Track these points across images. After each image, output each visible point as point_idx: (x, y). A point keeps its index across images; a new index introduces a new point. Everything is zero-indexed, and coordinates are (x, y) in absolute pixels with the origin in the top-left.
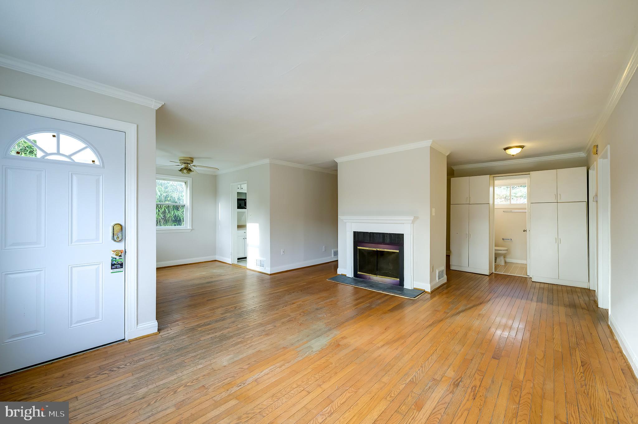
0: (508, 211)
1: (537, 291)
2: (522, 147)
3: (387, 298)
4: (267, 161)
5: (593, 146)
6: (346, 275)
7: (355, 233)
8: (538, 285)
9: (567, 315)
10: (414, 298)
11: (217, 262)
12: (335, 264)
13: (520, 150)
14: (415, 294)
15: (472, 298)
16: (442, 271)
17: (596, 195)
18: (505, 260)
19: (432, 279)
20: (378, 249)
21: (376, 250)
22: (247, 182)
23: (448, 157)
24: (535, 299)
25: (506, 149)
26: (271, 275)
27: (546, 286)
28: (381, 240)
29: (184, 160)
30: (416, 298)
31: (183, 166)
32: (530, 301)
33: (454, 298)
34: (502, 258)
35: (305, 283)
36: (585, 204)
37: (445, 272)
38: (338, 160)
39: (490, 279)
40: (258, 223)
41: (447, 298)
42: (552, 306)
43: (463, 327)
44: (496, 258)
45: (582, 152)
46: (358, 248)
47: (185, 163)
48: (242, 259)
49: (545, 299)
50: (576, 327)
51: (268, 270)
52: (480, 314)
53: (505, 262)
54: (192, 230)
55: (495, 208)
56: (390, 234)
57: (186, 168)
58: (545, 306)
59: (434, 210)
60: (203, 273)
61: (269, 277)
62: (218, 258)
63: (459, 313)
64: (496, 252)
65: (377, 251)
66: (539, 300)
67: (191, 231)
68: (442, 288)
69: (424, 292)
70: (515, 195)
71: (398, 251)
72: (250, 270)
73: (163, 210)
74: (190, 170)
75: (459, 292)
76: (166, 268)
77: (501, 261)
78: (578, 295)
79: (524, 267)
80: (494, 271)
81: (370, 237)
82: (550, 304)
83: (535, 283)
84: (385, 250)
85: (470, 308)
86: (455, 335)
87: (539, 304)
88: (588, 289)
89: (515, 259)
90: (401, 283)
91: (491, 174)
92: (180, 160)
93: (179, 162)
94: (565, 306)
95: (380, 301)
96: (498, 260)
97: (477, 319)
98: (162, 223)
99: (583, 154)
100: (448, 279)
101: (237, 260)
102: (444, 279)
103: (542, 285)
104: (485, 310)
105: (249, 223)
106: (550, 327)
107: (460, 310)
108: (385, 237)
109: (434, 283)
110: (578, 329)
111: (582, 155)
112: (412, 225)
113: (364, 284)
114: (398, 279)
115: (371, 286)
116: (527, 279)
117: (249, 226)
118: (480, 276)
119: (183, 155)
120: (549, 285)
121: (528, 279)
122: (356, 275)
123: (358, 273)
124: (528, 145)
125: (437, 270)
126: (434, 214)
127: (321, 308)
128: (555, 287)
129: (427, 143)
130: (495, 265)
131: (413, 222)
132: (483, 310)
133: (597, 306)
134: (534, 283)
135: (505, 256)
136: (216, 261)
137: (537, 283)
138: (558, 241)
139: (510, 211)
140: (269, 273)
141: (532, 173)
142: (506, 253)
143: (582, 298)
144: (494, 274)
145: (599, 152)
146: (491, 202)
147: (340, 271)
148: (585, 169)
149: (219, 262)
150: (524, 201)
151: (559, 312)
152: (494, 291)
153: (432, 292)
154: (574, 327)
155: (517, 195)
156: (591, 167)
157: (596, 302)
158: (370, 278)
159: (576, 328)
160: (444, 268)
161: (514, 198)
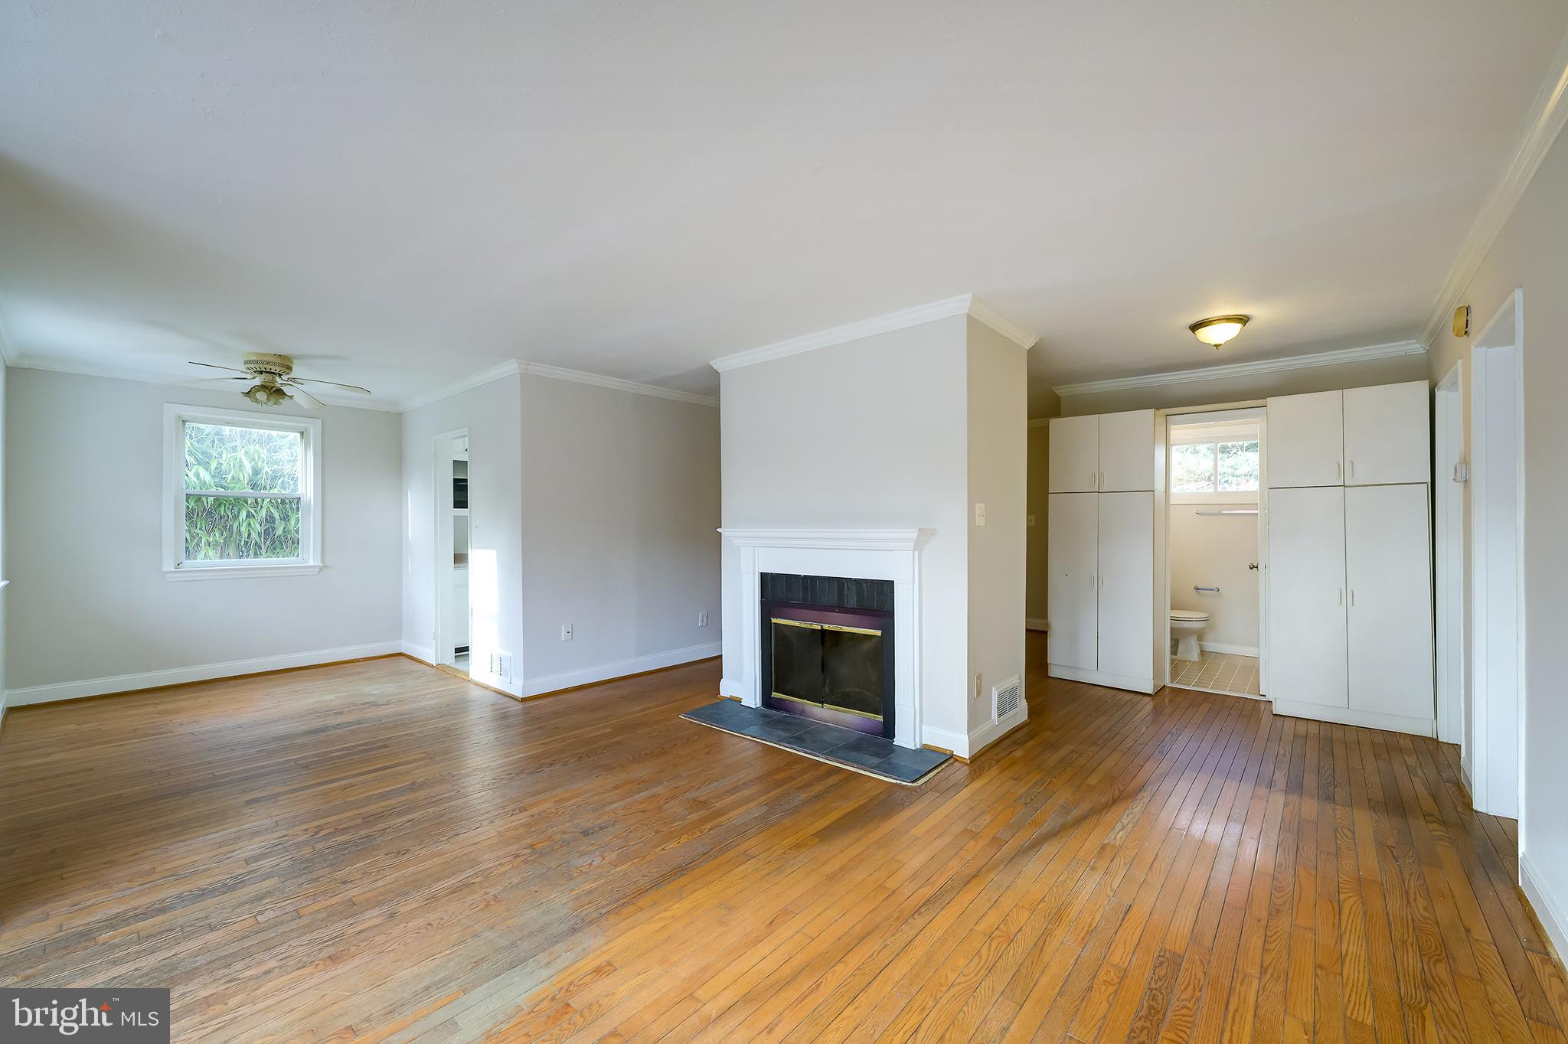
0: (1209, 511)
1: (1288, 748)
2: (1243, 320)
3: (831, 781)
4: (510, 368)
5: (1452, 312)
6: (739, 701)
7: (765, 578)
8: (1289, 725)
9: (1381, 846)
10: (913, 782)
11: (403, 660)
12: (711, 669)
13: (1235, 329)
14: (917, 767)
15: (1093, 780)
16: (1013, 691)
17: (1466, 461)
18: (1200, 645)
19: (974, 719)
20: (826, 627)
21: (819, 628)
22: (467, 429)
23: (1033, 354)
24: (1280, 778)
25: (1195, 327)
26: (524, 700)
27: (1313, 729)
28: (833, 600)
29: (256, 362)
30: (920, 782)
31: (258, 381)
32: (1266, 787)
33: (1034, 781)
34: (1193, 642)
35: (608, 730)
36: (1424, 491)
37: (1022, 691)
38: (720, 364)
39: (1154, 707)
40: (493, 549)
41: (1016, 779)
42: (1332, 805)
43: (1042, 905)
44: (1177, 641)
45: (1414, 341)
46: (774, 620)
47: (261, 372)
48: (462, 651)
49: (1310, 781)
50: (1415, 899)
51: (518, 689)
52: (1104, 847)
53: (1203, 652)
54: (321, 569)
55: (1172, 502)
56: (859, 582)
57: (263, 387)
58: (1310, 807)
59: (980, 508)
60: (328, 697)
61: (520, 706)
62: (405, 647)
63: (1036, 844)
64: (1174, 626)
65: (823, 631)
66: (1295, 786)
67: (319, 573)
68: (1008, 742)
69: (950, 757)
70: (1231, 470)
71: (878, 633)
72: (477, 684)
73: (264, 512)
74: (279, 392)
75: (1054, 758)
76: (231, 682)
77: (1191, 652)
78: (1408, 763)
79: (1252, 667)
80: (1168, 682)
81: (805, 589)
82: (1326, 799)
83: (1282, 719)
84: (846, 629)
85: (1079, 821)
86: (1004, 947)
87: (1294, 798)
88: (1432, 739)
89: (1227, 644)
90: (888, 729)
91: (1158, 408)
92: (246, 362)
93: (243, 368)
94: (1373, 806)
95: (804, 796)
96: (1181, 648)
97: (1093, 869)
98: (263, 551)
99: (1418, 346)
100: (1032, 712)
101: (454, 654)
102: (1020, 713)
103: (1302, 727)
104: (1123, 828)
105: (477, 548)
106: (1330, 901)
107: (1046, 827)
108: (843, 589)
109: (982, 729)
110: (1422, 911)
111: (1414, 347)
112: (916, 553)
113: (780, 732)
114: (880, 718)
115: (799, 741)
116: (1259, 706)
117: (474, 555)
118: (1128, 697)
119: (252, 349)
120: (1323, 726)
121: (1262, 706)
122: (767, 701)
123: (775, 694)
124: (1261, 313)
125: (993, 688)
126: (980, 521)
127: (601, 829)
128: (1338, 734)
129: (957, 305)
130: (1172, 661)
131: (919, 546)
132: (1119, 826)
133: (1469, 804)
134: (1278, 718)
135: (1200, 636)
136: (400, 654)
137: (1286, 719)
138: (1347, 596)
139: (1216, 512)
140: (520, 695)
141: (1271, 401)
142: (1204, 628)
143: (1420, 773)
144: (1167, 689)
145: (1472, 328)
146: (1159, 486)
147: (727, 688)
148: (1423, 387)
149: (410, 660)
150: (1254, 485)
151: (1354, 834)
152: (1160, 752)
153: (974, 759)
154: (1408, 902)
155: (1237, 473)
156: (1444, 382)
157: (1462, 793)
158: (803, 712)
159: (1413, 903)
160: (1017, 678)
161: (1230, 478)
